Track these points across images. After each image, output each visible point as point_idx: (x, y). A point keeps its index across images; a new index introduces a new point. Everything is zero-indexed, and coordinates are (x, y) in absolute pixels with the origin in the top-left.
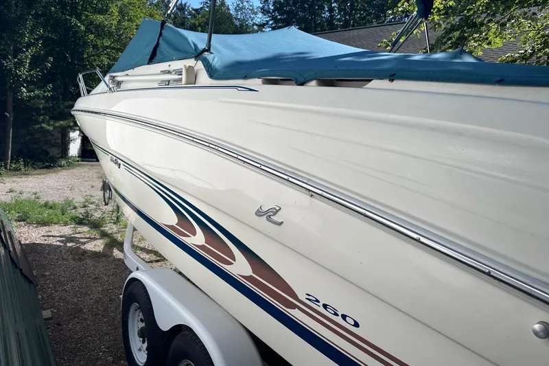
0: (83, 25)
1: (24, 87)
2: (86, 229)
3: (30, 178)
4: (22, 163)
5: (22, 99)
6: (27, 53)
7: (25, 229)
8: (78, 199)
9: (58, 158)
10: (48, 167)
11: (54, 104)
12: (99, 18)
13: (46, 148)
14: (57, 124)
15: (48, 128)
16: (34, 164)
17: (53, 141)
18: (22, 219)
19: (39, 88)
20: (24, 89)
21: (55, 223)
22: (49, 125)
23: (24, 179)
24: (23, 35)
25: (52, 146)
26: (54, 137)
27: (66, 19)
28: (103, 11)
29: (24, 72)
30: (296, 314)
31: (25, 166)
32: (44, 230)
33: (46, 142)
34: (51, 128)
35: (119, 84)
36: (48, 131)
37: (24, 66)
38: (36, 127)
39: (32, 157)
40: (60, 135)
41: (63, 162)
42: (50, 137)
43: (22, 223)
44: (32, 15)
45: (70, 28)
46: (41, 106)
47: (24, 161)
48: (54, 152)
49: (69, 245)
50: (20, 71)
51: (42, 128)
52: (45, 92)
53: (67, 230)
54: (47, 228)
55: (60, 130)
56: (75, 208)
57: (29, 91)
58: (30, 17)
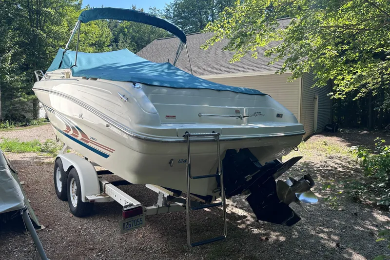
0: (45, 33)
1: (8, 75)
2: (45, 154)
3: (14, 132)
4: (8, 123)
5: (7, 82)
6: (9, 53)
7: (11, 155)
8: (42, 141)
9: (32, 119)
10: (25, 125)
11: (27, 85)
12: (55, 28)
13: (23, 113)
14: (30, 97)
15: (24, 100)
16: (15, 124)
17: (28, 108)
18: (9, 151)
19: (17, 75)
20: (8, 76)
21: (28, 152)
22: (25, 98)
23: (9, 132)
24: (6, 43)
25: (27, 111)
26: (28, 106)
27: (34, 31)
28: (57, 24)
29: (7, 65)
30: (89, 144)
31: (10, 125)
32: (22, 155)
33: (23, 109)
34: (26, 100)
35: (49, 77)
36: (24, 102)
37: (7, 61)
38: (16, 99)
39: (14, 119)
40: (32, 105)
41: (35, 122)
42: (26, 106)
43: (9, 152)
44: (11, 29)
45: (36, 36)
46: (19, 86)
47: (9, 122)
48: (29, 115)
49: (35, 160)
50: (5, 65)
51: (20, 100)
52: (21, 77)
53: (34, 155)
54: (23, 154)
55: (32, 101)
56: (40, 145)
57: (11, 77)
58: (10, 31)
